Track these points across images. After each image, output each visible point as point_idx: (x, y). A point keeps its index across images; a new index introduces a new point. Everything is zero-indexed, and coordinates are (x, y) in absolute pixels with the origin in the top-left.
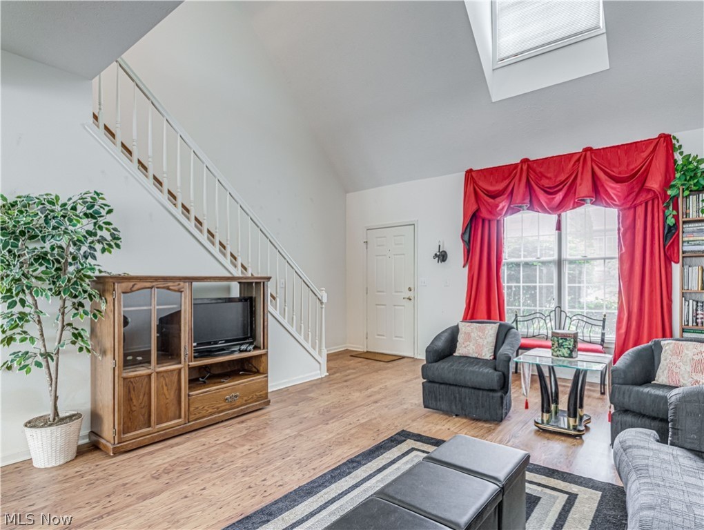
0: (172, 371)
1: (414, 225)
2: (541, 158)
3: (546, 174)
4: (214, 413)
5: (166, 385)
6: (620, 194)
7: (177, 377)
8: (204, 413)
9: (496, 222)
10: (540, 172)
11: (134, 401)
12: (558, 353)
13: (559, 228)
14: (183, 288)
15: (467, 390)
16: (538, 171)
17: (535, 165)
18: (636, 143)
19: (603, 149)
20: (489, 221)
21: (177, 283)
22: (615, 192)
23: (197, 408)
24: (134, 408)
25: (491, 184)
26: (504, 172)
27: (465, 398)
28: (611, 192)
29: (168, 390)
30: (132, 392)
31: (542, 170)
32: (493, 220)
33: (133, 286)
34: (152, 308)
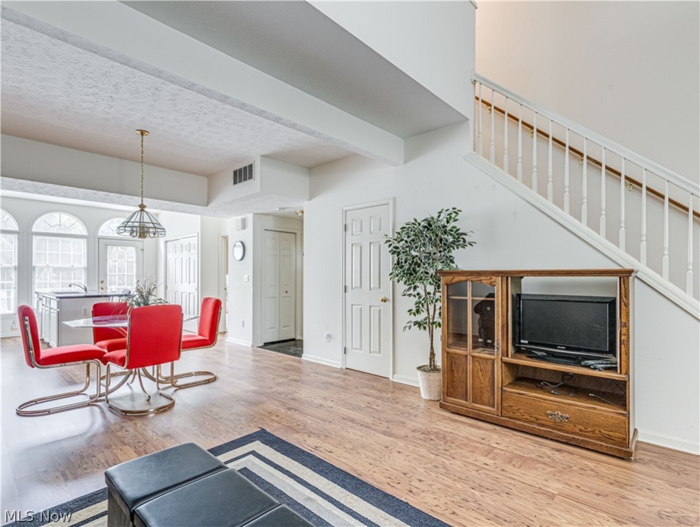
0: (486, 359)
4: (532, 422)
5: (481, 371)
7: (491, 367)
8: (518, 415)
11: (455, 373)
14: (495, 282)
21: (488, 278)
23: (511, 407)
24: (455, 380)
29: (482, 375)
30: (454, 365)
33: (453, 279)
34: (468, 298)
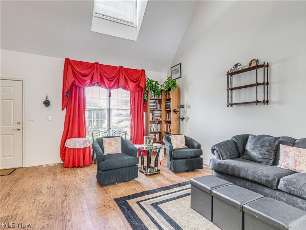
1: (23, 81)
2: (105, 64)
3: (107, 72)
6: (133, 87)
9: (83, 89)
10: (104, 71)
12: (149, 144)
13: (110, 96)
15: (125, 169)
16: (103, 70)
17: (102, 67)
18: (136, 70)
19: (127, 68)
20: (79, 87)
22: (132, 85)
25: (81, 70)
26: (87, 65)
27: (124, 173)
28: (130, 85)
31: (105, 70)
32: (81, 87)
